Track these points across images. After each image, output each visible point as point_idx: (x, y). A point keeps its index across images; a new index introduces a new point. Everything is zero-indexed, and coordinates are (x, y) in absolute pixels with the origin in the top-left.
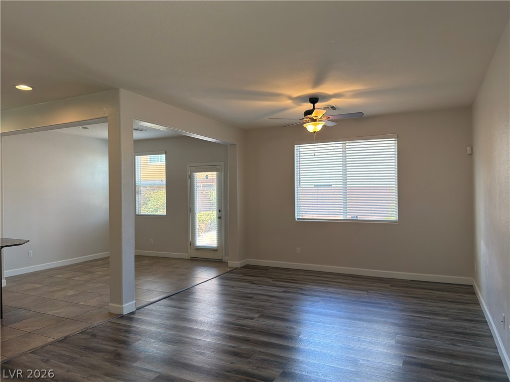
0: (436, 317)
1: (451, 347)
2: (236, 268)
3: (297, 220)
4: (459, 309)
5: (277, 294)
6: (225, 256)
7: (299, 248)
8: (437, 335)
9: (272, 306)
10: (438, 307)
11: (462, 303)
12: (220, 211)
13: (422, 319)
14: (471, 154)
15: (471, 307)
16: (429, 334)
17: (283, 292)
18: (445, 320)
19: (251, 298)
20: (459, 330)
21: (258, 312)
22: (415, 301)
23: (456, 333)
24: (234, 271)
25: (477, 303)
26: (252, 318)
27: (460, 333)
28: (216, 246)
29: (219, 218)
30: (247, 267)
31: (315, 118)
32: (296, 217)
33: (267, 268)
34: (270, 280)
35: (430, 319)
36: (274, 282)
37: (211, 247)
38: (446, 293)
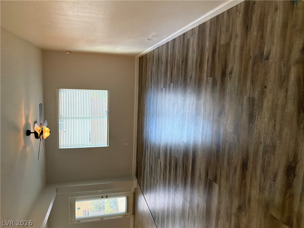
0: (153, 71)
1: (164, 64)
2: (138, 182)
3: (108, 146)
4: (149, 62)
5: (149, 152)
6: (131, 191)
7: (125, 144)
8: (160, 70)
9: (154, 154)
10: (149, 71)
11: (147, 61)
12: (102, 197)
13: (154, 77)
14: (70, 52)
15: (148, 57)
16: (160, 74)
17: (148, 149)
18: (154, 68)
19: (151, 167)
20: (157, 61)
21: (157, 160)
22: (147, 83)
23: (158, 62)
24: (139, 183)
25: (146, 55)
26: (161, 162)
27: (158, 61)
28: (125, 198)
29: (107, 197)
30: (137, 175)
31: (40, 132)
32: (107, 146)
33: (137, 162)
34: (143, 158)
35: (154, 74)
36: (144, 156)
37: (126, 201)
38: (143, 68)
